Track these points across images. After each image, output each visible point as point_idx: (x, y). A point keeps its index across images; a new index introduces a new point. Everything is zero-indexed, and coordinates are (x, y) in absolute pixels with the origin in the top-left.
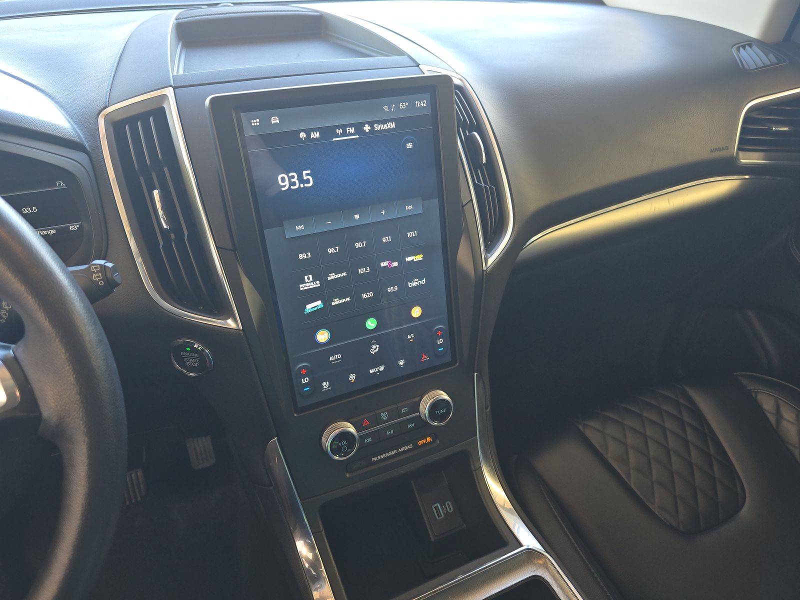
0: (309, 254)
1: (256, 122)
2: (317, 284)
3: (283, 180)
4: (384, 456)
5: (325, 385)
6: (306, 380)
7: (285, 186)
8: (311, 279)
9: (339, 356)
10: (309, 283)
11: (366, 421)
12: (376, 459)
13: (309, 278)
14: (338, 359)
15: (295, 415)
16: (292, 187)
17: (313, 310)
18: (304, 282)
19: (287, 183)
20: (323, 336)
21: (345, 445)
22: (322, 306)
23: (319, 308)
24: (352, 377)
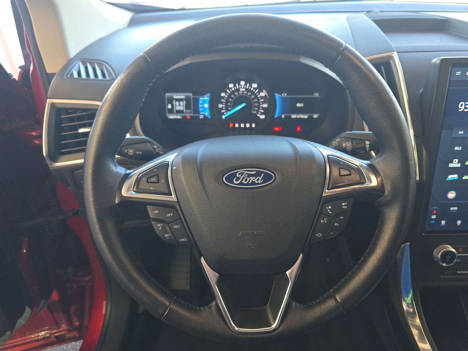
0: (461, 147)
1: (458, 73)
2: (459, 165)
3: (462, 105)
4: (464, 272)
5: (443, 222)
6: (434, 217)
7: (461, 109)
8: (457, 162)
9: (456, 208)
10: (455, 164)
11: (461, 249)
12: (459, 272)
13: (456, 161)
14: (455, 210)
15: (423, 234)
16: (465, 110)
17: (451, 179)
18: (452, 162)
19: (463, 107)
20: (451, 195)
21: (449, 258)
22: (457, 178)
23: (455, 179)
24: (459, 222)
